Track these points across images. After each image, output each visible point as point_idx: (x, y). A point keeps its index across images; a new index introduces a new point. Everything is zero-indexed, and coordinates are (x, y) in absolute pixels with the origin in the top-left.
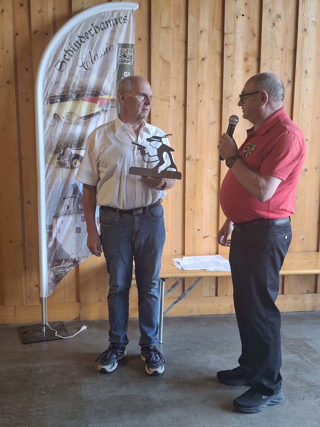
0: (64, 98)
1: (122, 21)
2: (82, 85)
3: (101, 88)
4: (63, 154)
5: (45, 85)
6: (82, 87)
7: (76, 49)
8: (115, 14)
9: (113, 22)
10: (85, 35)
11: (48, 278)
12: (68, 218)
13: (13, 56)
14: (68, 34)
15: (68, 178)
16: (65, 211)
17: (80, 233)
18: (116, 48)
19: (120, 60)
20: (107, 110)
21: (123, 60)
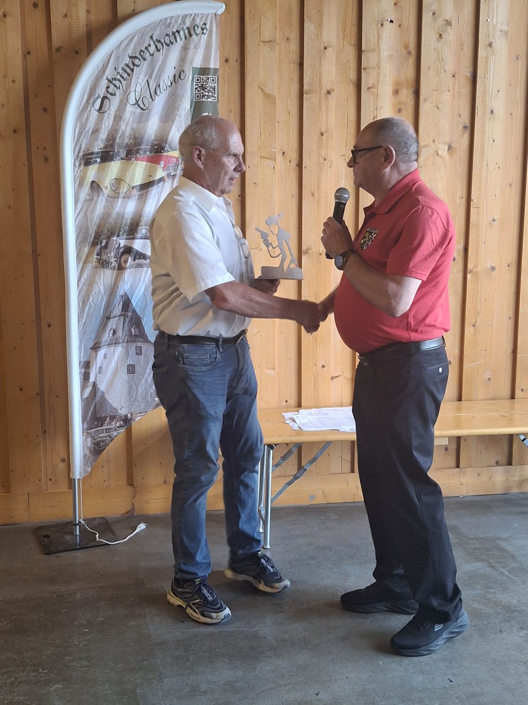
0: (106, 156)
1: (199, 31)
2: (136, 136)
3: (167, 140)
4: (106, 247)
5: (76, 135)
6: (135, 138)
7: (125, 77)
8: (187, 20)
9: (184, 33)
10: (140, 53)
11: (84, 447)
12: (114, 350)
13: (22, 88)
14: (112, 53)
15: (114, 286)
16: (109, 338)
17: (134, 373)
18: (189, 76)
19: (195, 94)
20: (176, 174)
21: (200, 94)
